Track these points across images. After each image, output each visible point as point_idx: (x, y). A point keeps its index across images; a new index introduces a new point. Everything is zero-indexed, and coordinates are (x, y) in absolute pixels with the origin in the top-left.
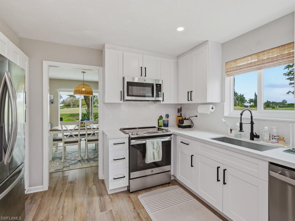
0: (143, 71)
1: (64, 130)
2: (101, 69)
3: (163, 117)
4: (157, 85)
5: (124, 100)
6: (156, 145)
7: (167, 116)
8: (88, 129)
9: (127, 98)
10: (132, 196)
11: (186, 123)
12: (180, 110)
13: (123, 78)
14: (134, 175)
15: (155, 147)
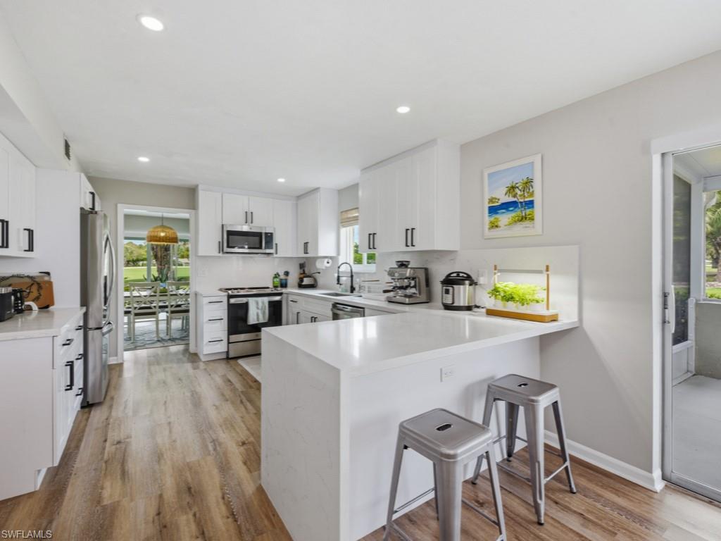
0: (249, 217)
1: (135, 297)
2: (193, 211)
3: (280, 274)
4: (266, 234)
5: (224, 253)
6: (260, 304)
7: (287, 274)
8: (172, 295)
9: (226, 249)
10: (232, 362)
11: (306, 281)
12: (302, 266)
13: (223, 226)
14: (234, 338)
15: (260, 307)
